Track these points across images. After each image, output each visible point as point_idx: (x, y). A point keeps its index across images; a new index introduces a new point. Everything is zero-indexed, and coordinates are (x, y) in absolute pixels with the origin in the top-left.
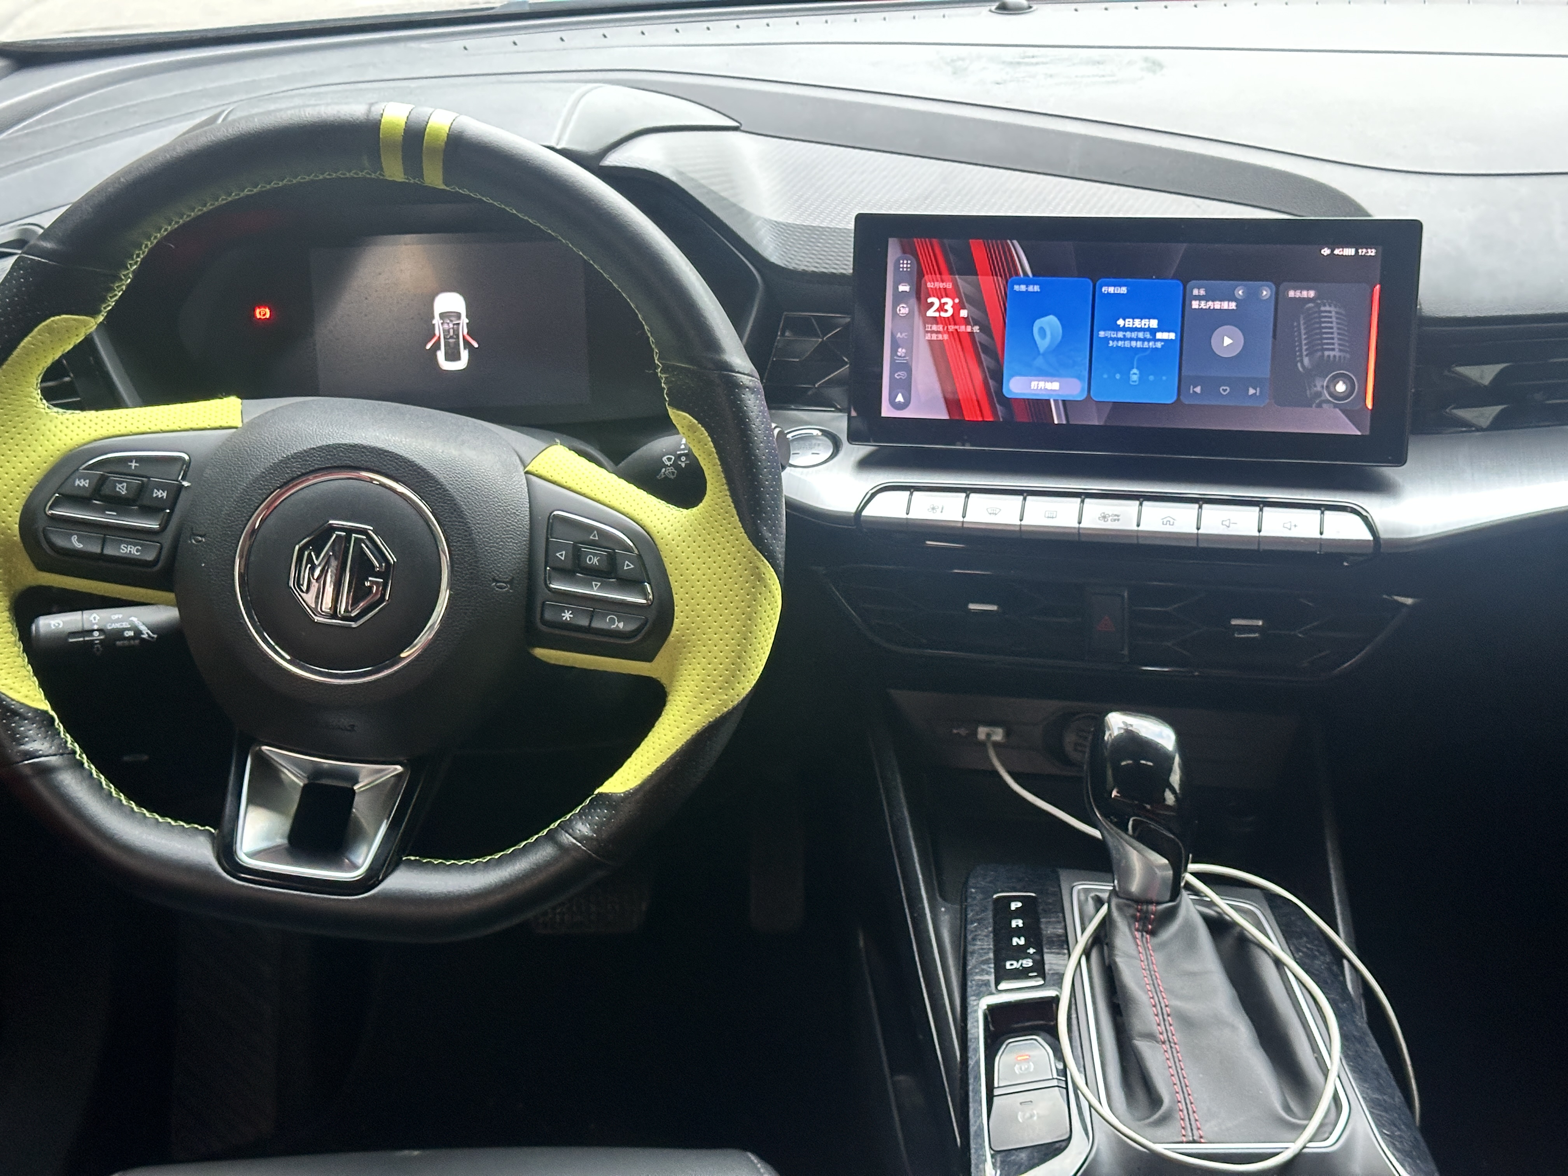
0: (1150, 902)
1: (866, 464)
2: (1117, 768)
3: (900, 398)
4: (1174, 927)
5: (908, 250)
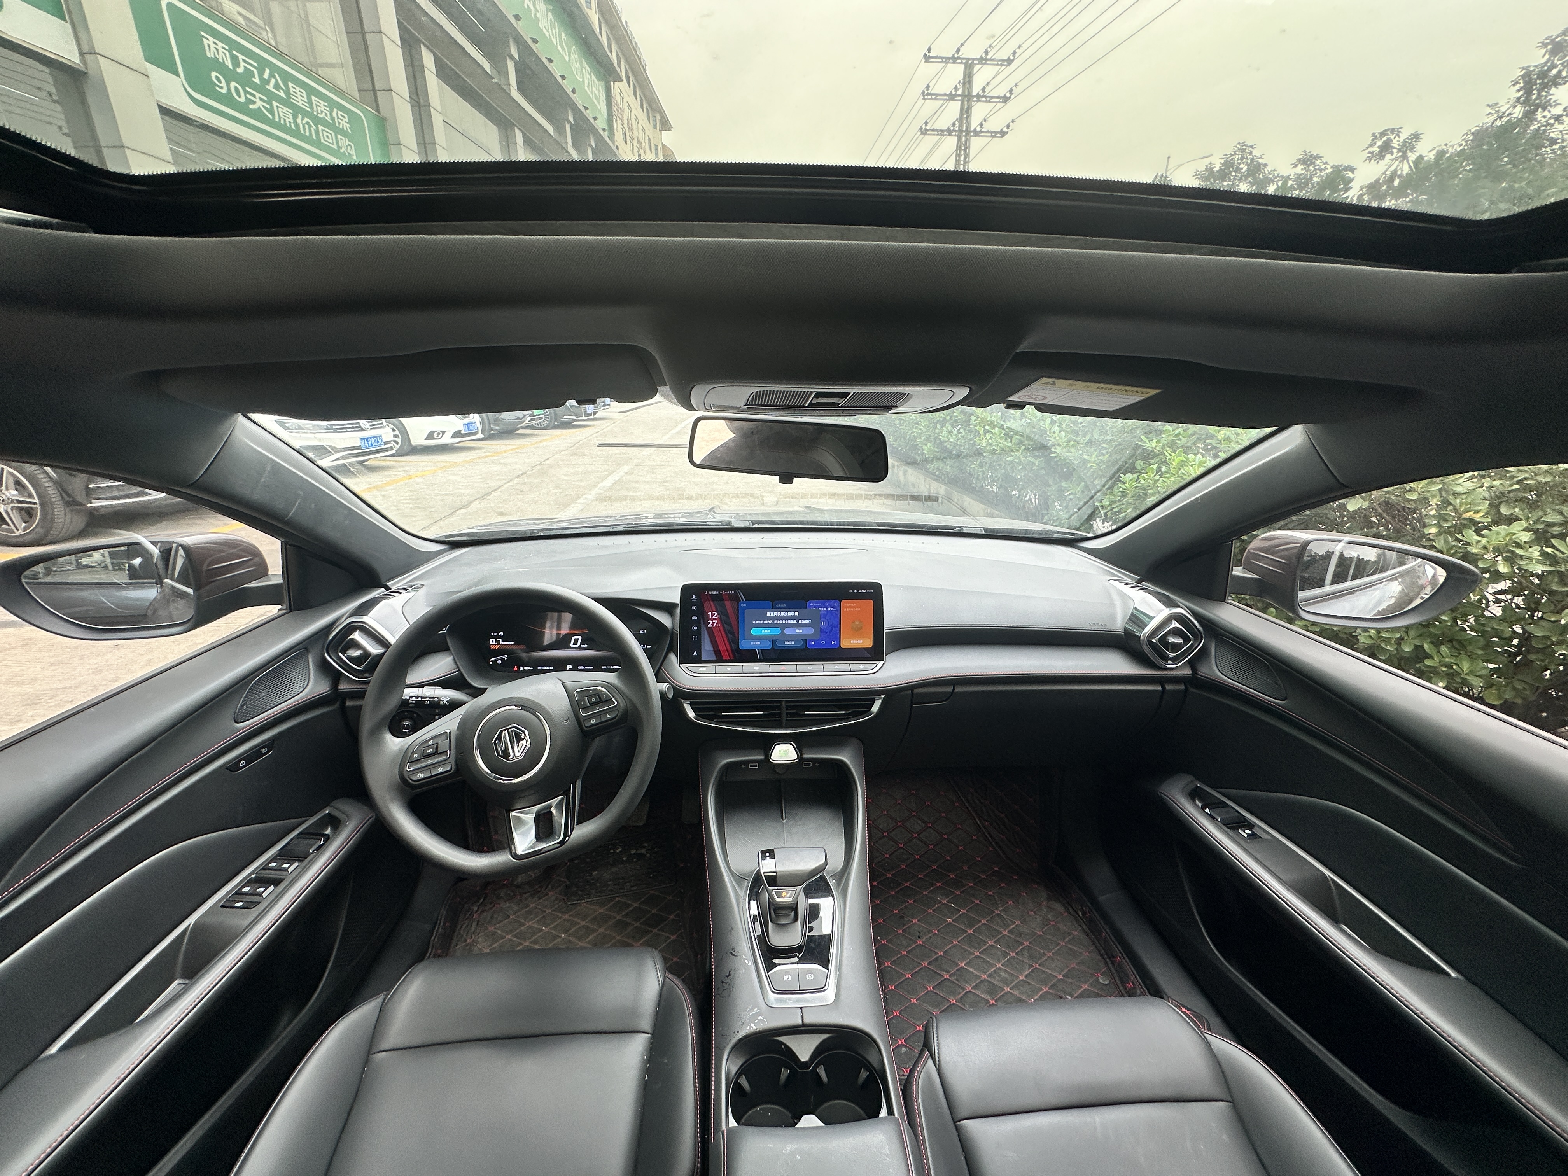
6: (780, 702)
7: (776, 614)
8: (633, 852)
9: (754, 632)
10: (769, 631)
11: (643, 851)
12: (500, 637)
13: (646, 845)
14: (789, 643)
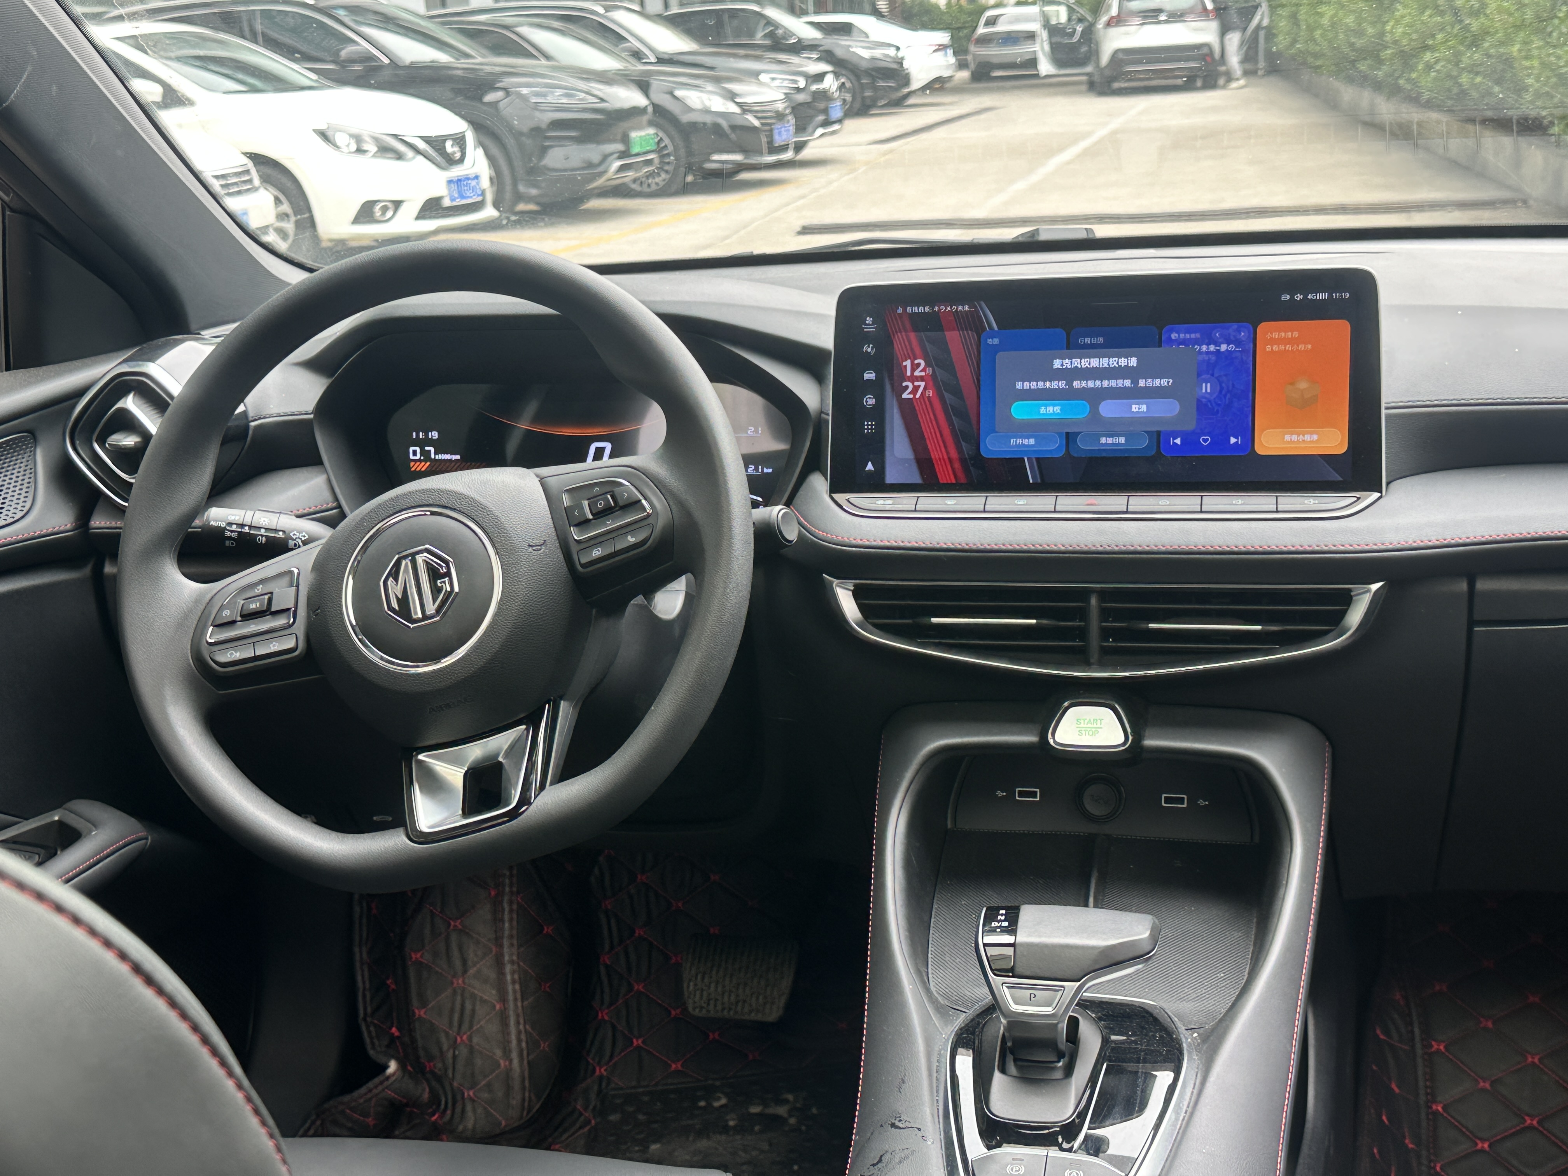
6: (1084, 595)
7: (1076, 362)
8: (755, 1110)
9: (1020, 411)
10: (1057, 409)
11: (782, 1111)
12: (431, 443)
13: (790, 1097)
14: (1110, 441)
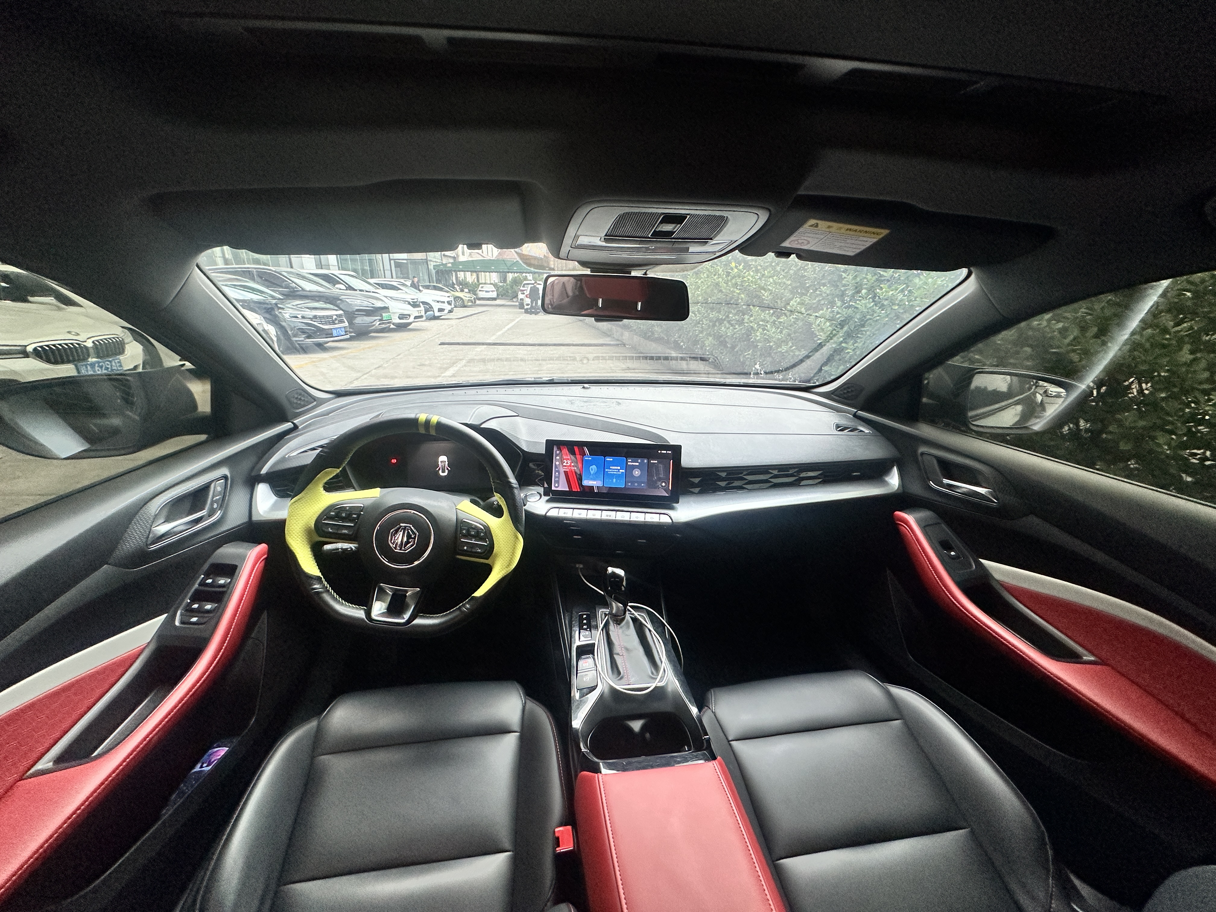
0: (618, 616)
1: (548, 501)
2: (610, 581)
3: (557, 485)
4: (624, 623)
5: (559, 449)
